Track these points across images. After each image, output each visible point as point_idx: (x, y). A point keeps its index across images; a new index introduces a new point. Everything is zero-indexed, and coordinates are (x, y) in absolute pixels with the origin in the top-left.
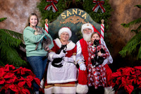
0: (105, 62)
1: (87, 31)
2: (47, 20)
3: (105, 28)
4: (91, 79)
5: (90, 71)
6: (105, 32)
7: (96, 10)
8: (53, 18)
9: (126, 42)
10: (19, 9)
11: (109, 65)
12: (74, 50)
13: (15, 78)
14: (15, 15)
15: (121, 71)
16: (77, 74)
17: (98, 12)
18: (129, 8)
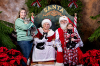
0: (77, 46)
1: (64, 22)
2: (33, 14)
3: (77, 20)
4: (66, 58)
5: (65, 52)
6: (77, 23)
7: (71, 6)
8: (37, 12)
9: (93, 30)
10: (12, 5)
11: (80, 48)
12: (54, 37)
13: (8, 57)
14: (8, 10)
15: (90, 52)
16: (56, 54)
17: (72, 8)
18: (96, 5)
